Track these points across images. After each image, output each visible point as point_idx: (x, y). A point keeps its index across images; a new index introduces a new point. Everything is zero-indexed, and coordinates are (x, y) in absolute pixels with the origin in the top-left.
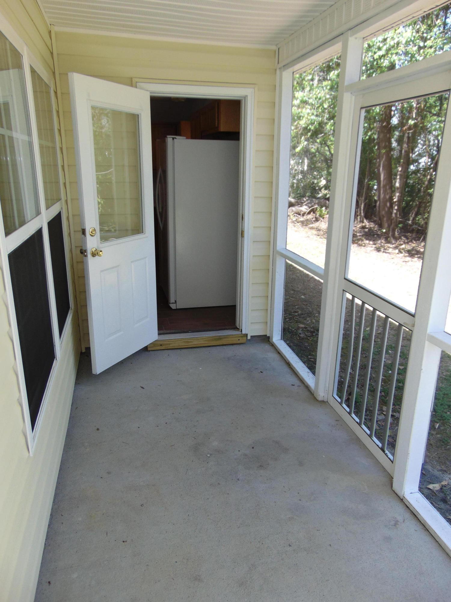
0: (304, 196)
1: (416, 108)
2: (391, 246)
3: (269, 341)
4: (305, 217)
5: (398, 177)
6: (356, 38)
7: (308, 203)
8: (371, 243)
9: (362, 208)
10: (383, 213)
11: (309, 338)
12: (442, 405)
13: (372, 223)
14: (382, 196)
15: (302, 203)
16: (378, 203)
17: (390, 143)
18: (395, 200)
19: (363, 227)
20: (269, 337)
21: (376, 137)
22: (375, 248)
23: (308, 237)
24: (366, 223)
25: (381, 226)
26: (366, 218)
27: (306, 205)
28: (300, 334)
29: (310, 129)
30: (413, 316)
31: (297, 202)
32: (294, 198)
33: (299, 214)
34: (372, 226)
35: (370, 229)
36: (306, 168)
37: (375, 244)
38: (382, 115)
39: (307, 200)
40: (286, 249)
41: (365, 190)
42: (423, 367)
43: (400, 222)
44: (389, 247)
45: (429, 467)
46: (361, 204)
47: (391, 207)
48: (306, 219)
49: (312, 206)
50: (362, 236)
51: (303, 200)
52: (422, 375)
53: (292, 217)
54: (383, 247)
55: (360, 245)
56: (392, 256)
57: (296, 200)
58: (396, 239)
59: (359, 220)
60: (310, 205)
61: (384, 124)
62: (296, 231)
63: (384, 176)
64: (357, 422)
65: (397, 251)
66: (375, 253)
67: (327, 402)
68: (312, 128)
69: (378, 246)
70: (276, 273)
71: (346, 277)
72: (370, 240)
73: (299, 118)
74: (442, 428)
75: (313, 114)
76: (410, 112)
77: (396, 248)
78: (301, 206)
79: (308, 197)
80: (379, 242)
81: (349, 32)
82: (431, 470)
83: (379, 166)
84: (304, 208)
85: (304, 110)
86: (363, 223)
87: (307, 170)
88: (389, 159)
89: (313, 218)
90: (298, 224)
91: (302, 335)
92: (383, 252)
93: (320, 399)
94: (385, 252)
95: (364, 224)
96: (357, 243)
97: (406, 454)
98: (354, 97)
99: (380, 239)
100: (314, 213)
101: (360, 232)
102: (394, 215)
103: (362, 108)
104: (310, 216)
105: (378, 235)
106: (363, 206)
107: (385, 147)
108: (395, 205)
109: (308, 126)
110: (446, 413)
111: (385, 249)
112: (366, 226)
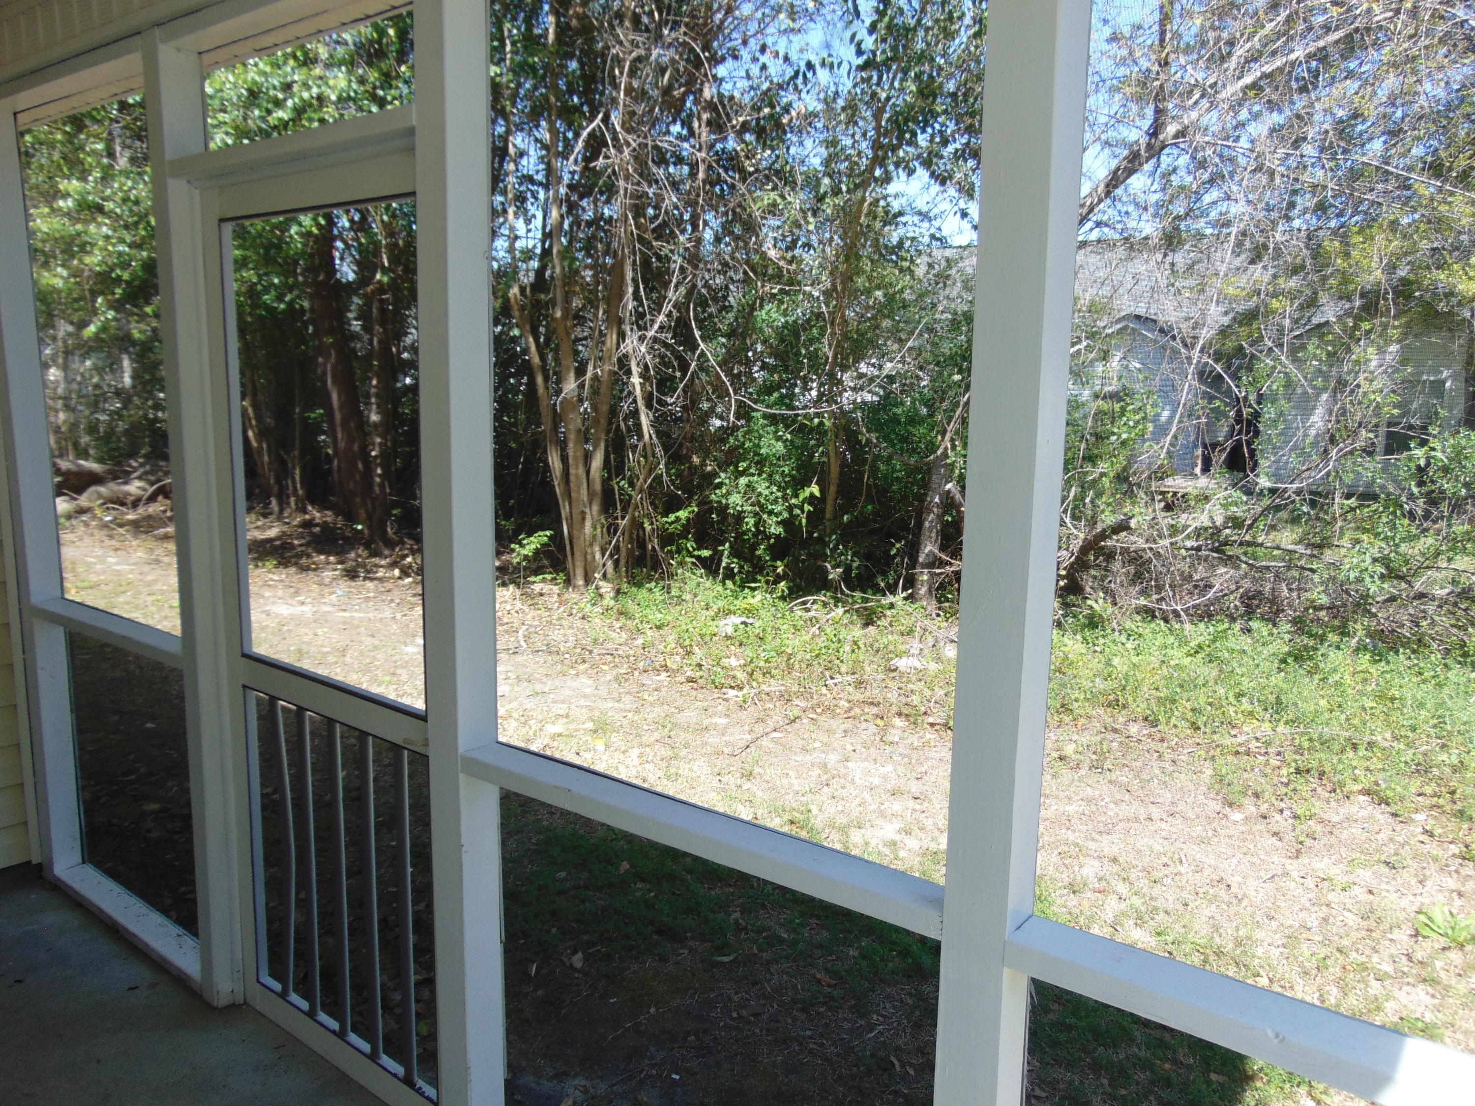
0: (133, 455)
1: (386, 246)
2: (383, 562)
3: (41, 877)
4: (141, 510)
5: (373, 400)
6: (179, 50)
7: (146, 473)
8: (332, 559)
9: (298, 478)
10: (351, 485)
11: (177, 837)
12: (536, 915)
13: (329, 513)
14: (342, 445)
15: (129, 473)
16: (336, 463)
17: (343, 321)
18: (373, 453)
19: (307, 524)
20: (40, 866)
21: (306, 304)
22: (345, 570)
23: (157, 562)
24: (315, 514)
25: (351, 517)
26: (312, 503)
27: (140, 478)
28: (149, 831)
29: (119, 278)
30: (422, 717)
31: (110, 472)
32: (100, 460)
33: (123, 504)
34: (329, 519)
35: (325, 526)
36: (127, 380)
37: (342, 562)
38: (311, 255)
39: (142, 465)
40: (63, 598)
41: (297, 434)
42: (464, 841)
43: (395, 505)
44: (377, 566)
45: (529, 1080)
46: (294, 468)
47: (369, 472)
48: (145, 514)
49: (159, 480)
50: (307, 545)
51: (130, 466)
52: (465, 859)
53: (98, 512)
54: (364, 566)
55: (305, 569)
56: (389, 585)
57: (107, 467)
58: (391, 545)
59: (293, 504)
60: (152, 478)
61: (321, 278)
62: (117, 550)
63: (339, 396)
64: (334, 1032)
65: (397, 572)
66: (344, 586)
67: (245, 1002)
68: (126, 276)
69: (350, 564)
70: (40, 672)
71: (246, 651)
72: (328, 554)
73: (85, 248)
74: (545, 971)
75: (122, 241)
76: (377, 253)
77: (393, 565)
78: (126, 483)
79: (145, 456)
80: (352, 555)
81: (157, 31)
82: (534, 1085)
83: (325, 373)
84: (135, 487)
85: (92, 228)
86: (305, 512)
87: (134, 387)
88: (346, 356)
89: (165, 511)
90: (121, 530)
91: (155, 835)
92: (365, 578)
93: (222, 1001)
94: (372, 579)
95: (307, 517)
96: (296, 564)
97: (464, 1070)
98: (196, 193)
99: (353, 548)
100: (167, 497)
101: (301, 536)
102: (377, 490)
103: (222, 220)
104: (155, 508)
105: (345, 538)
106: (298, 472)
107: (331, 332)
108: (377, 465)
109: (112, 270)
110: (549, 932)
111: (368, 572)
112: (313, 519)
